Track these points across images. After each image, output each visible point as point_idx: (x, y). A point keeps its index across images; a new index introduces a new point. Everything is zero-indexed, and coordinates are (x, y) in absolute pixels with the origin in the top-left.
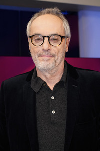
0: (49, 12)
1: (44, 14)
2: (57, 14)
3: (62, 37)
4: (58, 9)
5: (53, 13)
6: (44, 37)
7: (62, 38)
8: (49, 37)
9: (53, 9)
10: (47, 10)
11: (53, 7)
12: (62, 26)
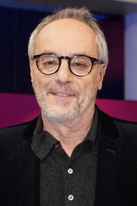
0: (71, 16)
1: (62, 17)
2: (86, 19)
3: (93, 60)
4: (87, 11)
5: (77, 17)
6: (61, 58)
7: (93, 62)
8: (69, 59)
9: (79, 11)
10: (67, 11)
11: (79, 7)
12: (93, 41)
